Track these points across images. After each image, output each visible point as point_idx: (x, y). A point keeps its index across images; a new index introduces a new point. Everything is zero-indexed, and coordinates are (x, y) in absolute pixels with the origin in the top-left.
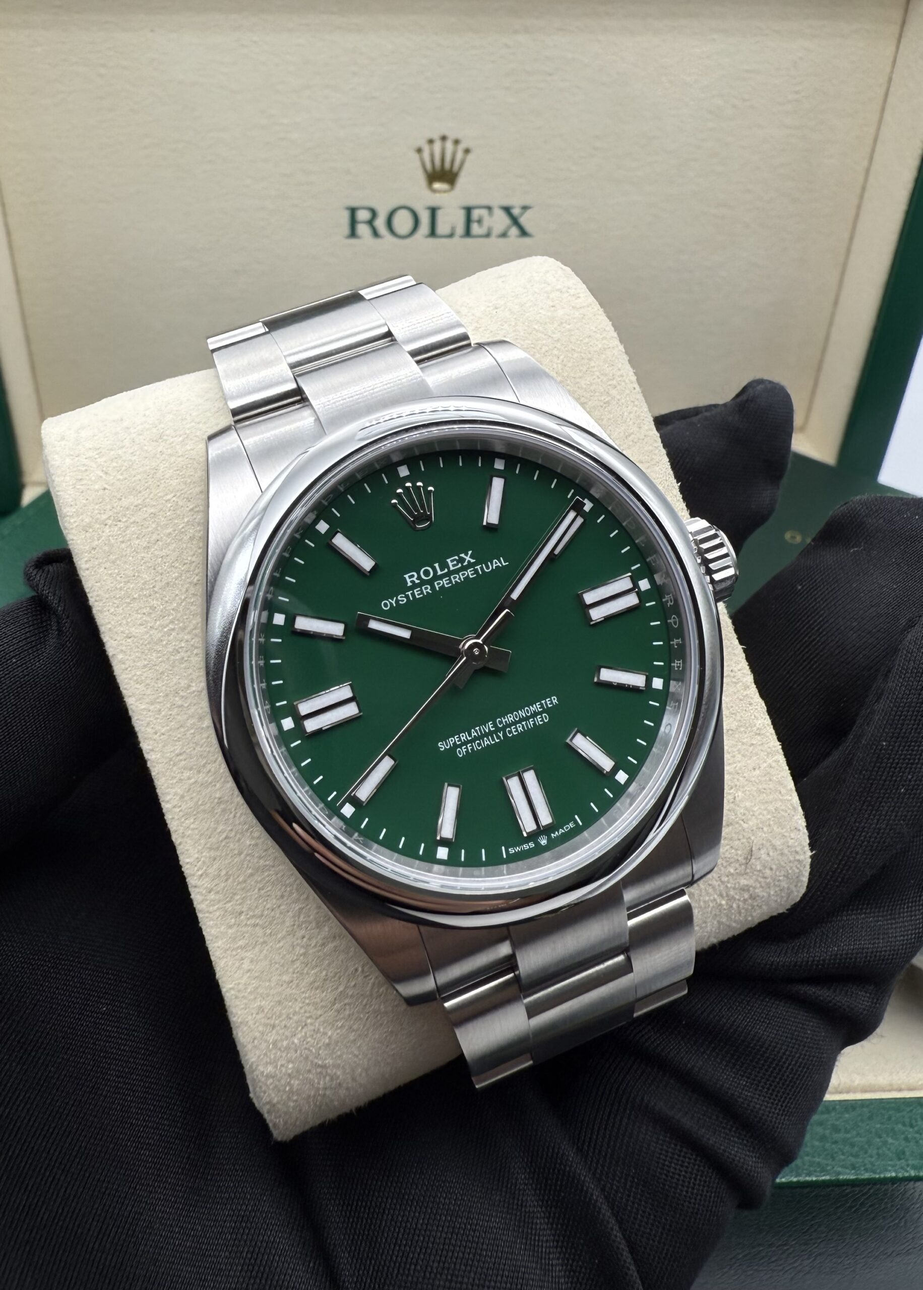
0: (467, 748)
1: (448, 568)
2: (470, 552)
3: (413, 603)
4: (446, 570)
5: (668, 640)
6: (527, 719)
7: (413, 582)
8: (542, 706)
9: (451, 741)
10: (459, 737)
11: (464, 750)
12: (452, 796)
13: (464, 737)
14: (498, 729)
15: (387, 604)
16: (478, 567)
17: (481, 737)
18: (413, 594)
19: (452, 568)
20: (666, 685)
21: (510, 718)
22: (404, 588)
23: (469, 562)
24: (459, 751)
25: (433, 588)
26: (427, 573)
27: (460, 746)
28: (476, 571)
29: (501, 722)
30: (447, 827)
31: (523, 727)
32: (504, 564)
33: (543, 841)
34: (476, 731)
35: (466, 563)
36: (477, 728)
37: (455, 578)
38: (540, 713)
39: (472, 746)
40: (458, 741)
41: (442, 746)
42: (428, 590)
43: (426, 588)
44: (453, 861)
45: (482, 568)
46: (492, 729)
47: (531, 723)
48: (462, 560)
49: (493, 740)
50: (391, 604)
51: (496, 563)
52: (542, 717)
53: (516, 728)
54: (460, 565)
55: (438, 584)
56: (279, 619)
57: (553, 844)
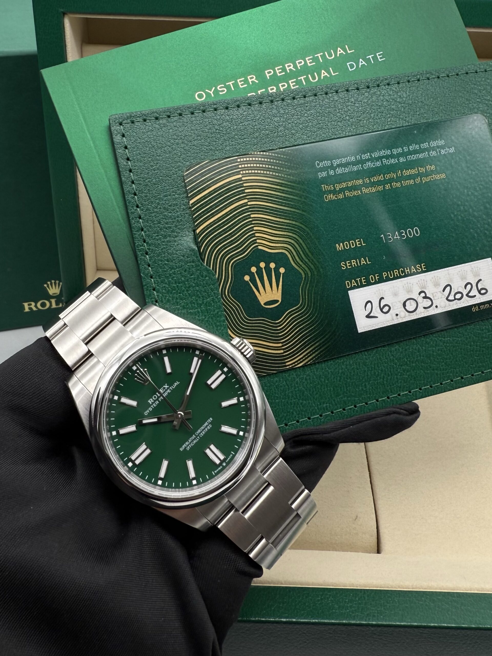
0: (189, 446)
2: (166, 384)
3: (154, 409)
4: (161, 394)
5: (239, 385)
6: (204, 429)
7: (152, 402)
8: (208, 423)
9: (184, 447)
11: (189, 448)
12: (190, 464)
13: (187, 443)
14: (197, 436)
15: (146, 413)
17: (192, 441)
18: (153, 406)
19: (162, 392)
20: (244, 398)
21: (199, 431)
22: (149, 405)
23: (167, 387)
24: (187, 449)
25: (159, 401)
27: (187, 447)
28: (170, 390)
29: (197, 434)
30: (192, 474)
31: (204, 432)
32: (178, 383)
33: (224, 464)
34: (190, 440)
35: (166, 389)
37: (164, 395)
38: (208, 425)
39: (191, 445)
40: (186, 445)
41: (181, 449)
43: (157, 402)
44: (198, 483)
45: (172, 388)
47: (207, 429)
48: (164, 388)
49: (196, 440)
50: (148, 412)
51: (176, 384)
53: (202, 433)
54: (164, 390)
55: (160, 399)
56: (114, 433)
57: (228, 464)
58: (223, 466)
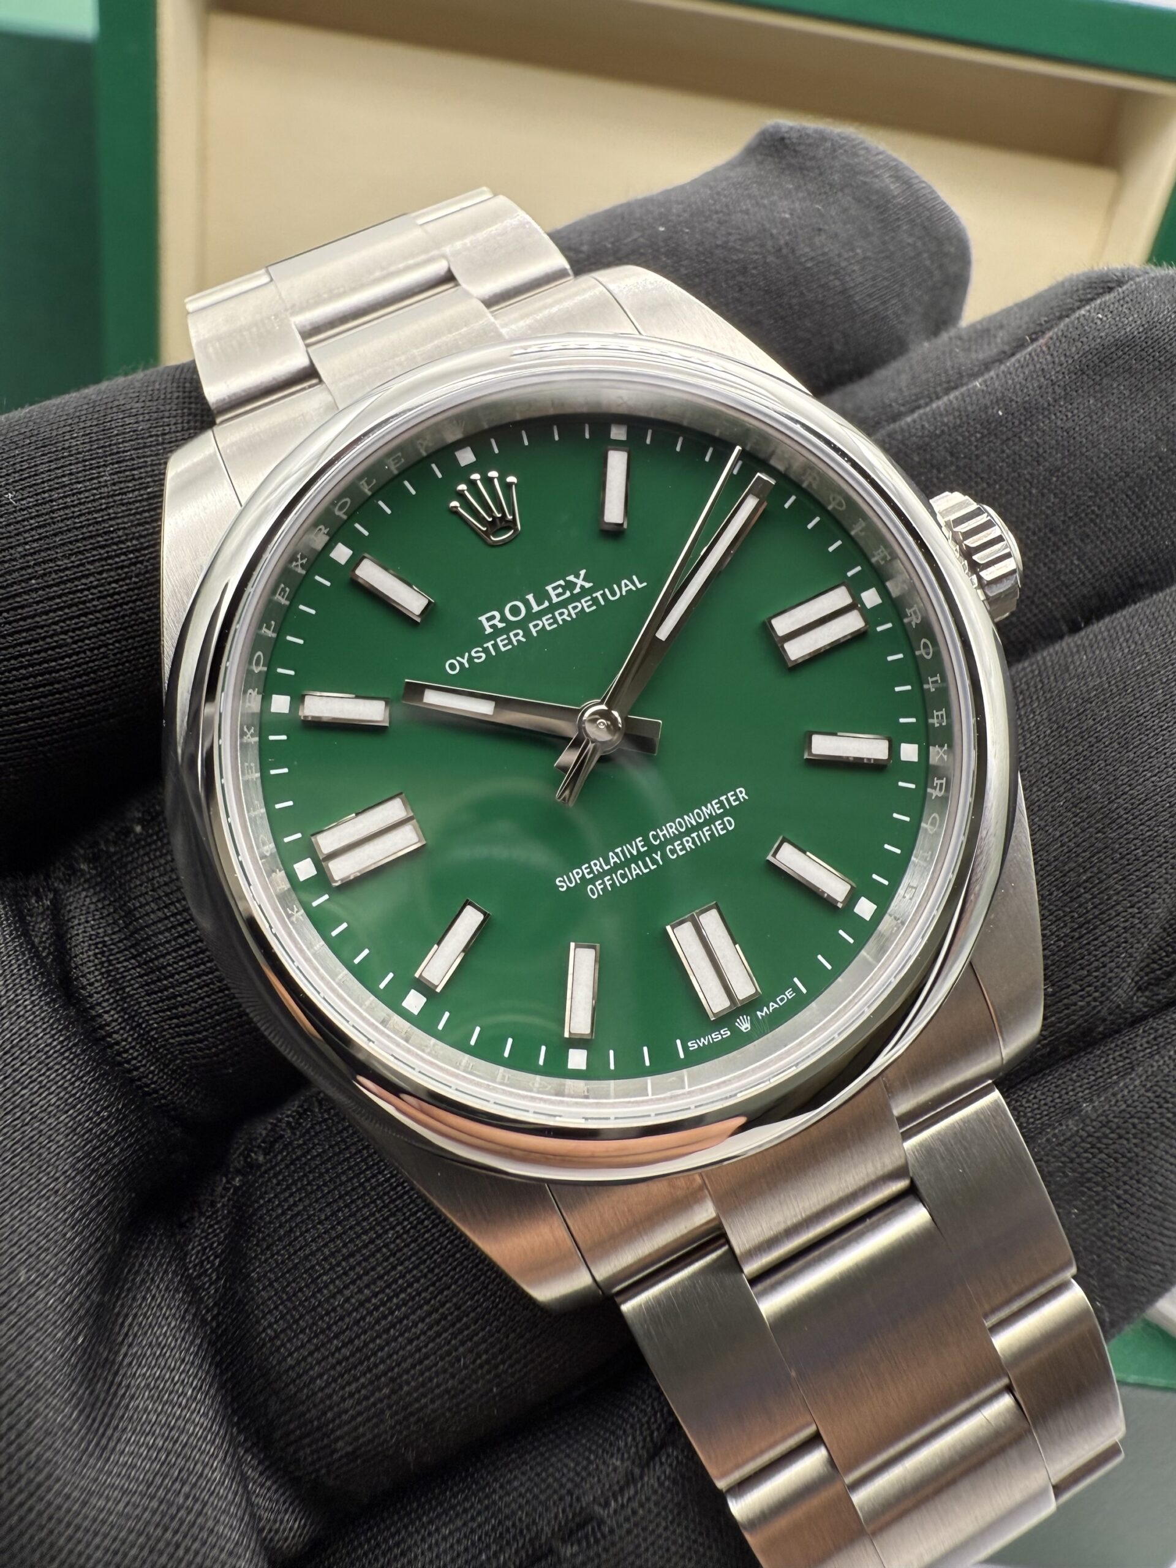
0: (603, 883)
1: (550, 600)
2: (583, 572)
3: (495, 661)
4: (546, 604)
5: (919, 681)
6: (699, 827)
7: (493, 626)
8: (722, 806)
9: (576, 875)
10: (590, 867)
11: (599, 888)
12: (583, 962)
13: (597, 865)
15: (454, 665)
16: (598, 594)
17: (626, 863)
18: (495, 646)
19: (555, 600)
20: (924, 753)
21: (670, 829)
22: (478, 637)
23: (582, 587)
24: (592, 890)
25: (527, 633)
26: (515, 611)
27: (592, 881)
28: (596, 602)
29: (656, 837)
30: (579, 1018)
31: (694, 842)
32: (639, 586)
33: (745, 1025)
34: (617, 854)
35: (577, 590)
36: (618, 850)
37: (561, 614)
38: (720, 817)
39: (612, 879)
40: (589, 873)
41: (562, 884)
42: (520, 638)
43: (516, 635)
44: (596, 1071)
45: (604, 596)
46: (642, 850)
47: (707, 834)
48: (571, 586)
49: (646, 866)
50: (461, 664)
51: (626, 586)
52: (723, 823)
53: (682, 844)
54: (568, 594)
55: (536, 626)
56: (280, 704)
57: (761, 1029)
58: (735, 1031)
